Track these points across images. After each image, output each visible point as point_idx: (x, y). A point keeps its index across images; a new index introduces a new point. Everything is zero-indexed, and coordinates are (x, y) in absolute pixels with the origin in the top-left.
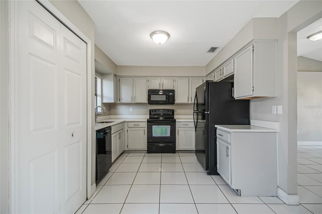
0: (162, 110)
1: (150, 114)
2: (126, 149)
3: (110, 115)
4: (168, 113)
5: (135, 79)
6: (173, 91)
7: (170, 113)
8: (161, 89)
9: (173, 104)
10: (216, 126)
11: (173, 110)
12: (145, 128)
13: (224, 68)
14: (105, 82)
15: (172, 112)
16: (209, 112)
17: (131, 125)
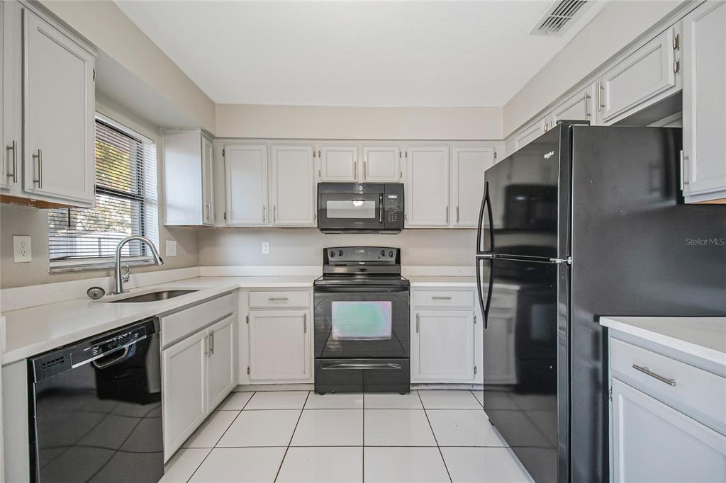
0: (362, 251)
1: (326, 262)
2: (244, 380)
3: (197, 264)
4: (383, 259)
5: (275, 148)
6: (398, 188)
7: (387, 258)
8: (361, 181)
9: (400, 230)
10: (604, 321)
11: (399, 250)
12: (307, 312)
13: (608, 85)
14: (171, 157)
15: (395, 254)
16: (570, 261)
17: (260, 299)
